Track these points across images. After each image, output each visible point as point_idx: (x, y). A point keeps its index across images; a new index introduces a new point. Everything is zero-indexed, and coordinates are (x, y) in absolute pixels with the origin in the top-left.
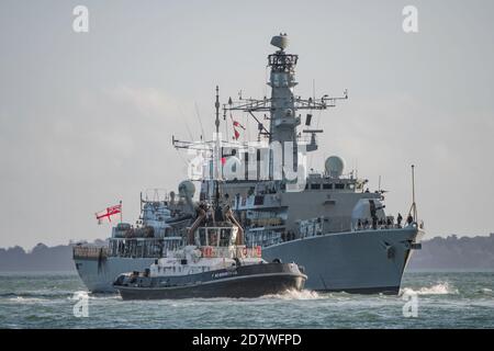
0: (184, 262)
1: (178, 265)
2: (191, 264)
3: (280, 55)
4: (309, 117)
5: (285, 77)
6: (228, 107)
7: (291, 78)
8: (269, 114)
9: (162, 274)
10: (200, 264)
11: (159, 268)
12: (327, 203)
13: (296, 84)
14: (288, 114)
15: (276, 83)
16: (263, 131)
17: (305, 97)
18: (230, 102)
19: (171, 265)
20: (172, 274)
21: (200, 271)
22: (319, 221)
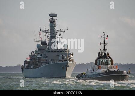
0: (93, 70)
1: (92, 71)
2: (95, 71)
3: (52, 19)
4: (60, 34)
5: (53, 24)
6: (40, 32)
7: (54, 25)
8: (49, 33)
9: (88, 74)
10: (97, 71)
11: (88, 72)
12: (57, 56)
13: (56, 26)
14: (53, 33)
15: (51, 26)
16: (48, 38)
17: (59, 29)
18: (41, 30)
19: (91, 71)
20: (91, 74)
21: (97, 73)
22: (52, 60)
